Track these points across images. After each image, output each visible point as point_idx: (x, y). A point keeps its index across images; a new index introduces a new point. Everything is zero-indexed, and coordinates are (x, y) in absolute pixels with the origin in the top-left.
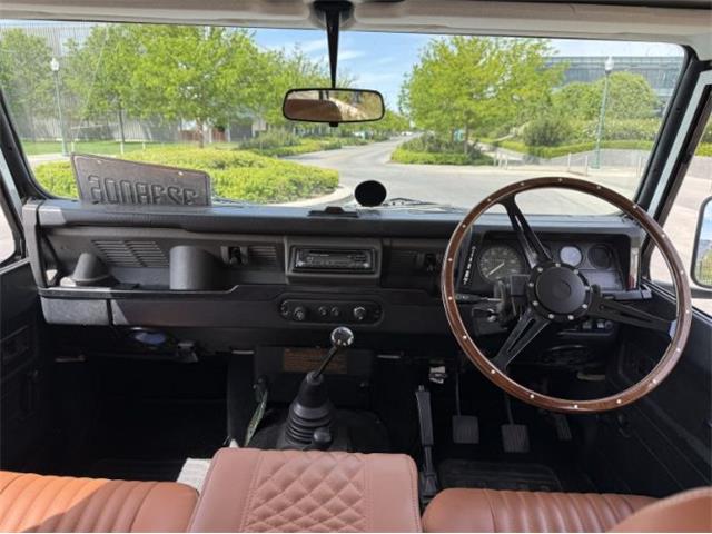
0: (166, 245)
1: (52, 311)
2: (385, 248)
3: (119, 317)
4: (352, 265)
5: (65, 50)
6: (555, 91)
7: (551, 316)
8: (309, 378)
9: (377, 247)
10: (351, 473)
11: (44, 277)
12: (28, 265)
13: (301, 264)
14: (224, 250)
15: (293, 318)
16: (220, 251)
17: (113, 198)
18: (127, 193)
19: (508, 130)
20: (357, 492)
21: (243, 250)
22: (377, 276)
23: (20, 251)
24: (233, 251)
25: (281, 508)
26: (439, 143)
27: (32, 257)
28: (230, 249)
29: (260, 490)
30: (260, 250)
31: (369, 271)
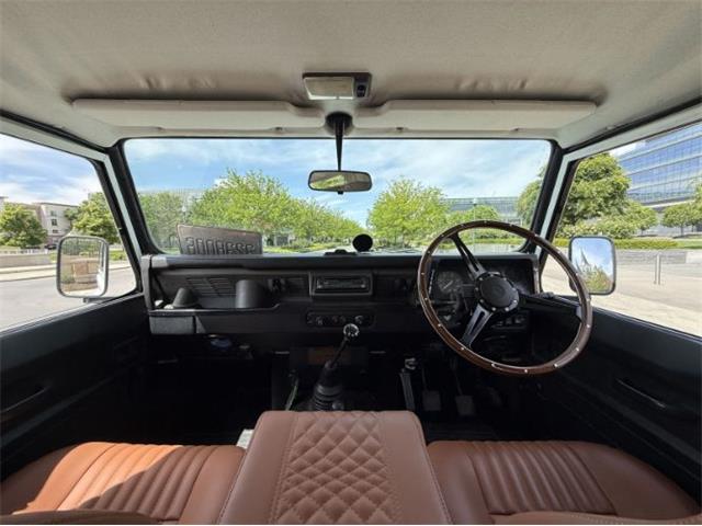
0: (234, 280)
1: (157, 326)
2: (374, 275)
3: (200, 329)
4: (354, 286)
5: (190, 202)
6: (448, 216)
7: (494, 309)
8: (327, 365)
9: (370, 275)
10: (369, 427)
11: (153, 304)
12: (143, 297)
13: (320, 287)
14: (270, 282)
15: (315, 324)
16: (267, 282)
17: (201, 251)
18: (210, 248)
19: (424, 236)
20: (377, 443)
21: (282, 281)
22: (370, 293)
23: (139, 288)
24: (276, 282)
25: (314, 460)
26: (389, 243)
27: (146, 292)
28: (274, 281)
29: (295, 444)
30: (293, 280)
31: (364, 290)
